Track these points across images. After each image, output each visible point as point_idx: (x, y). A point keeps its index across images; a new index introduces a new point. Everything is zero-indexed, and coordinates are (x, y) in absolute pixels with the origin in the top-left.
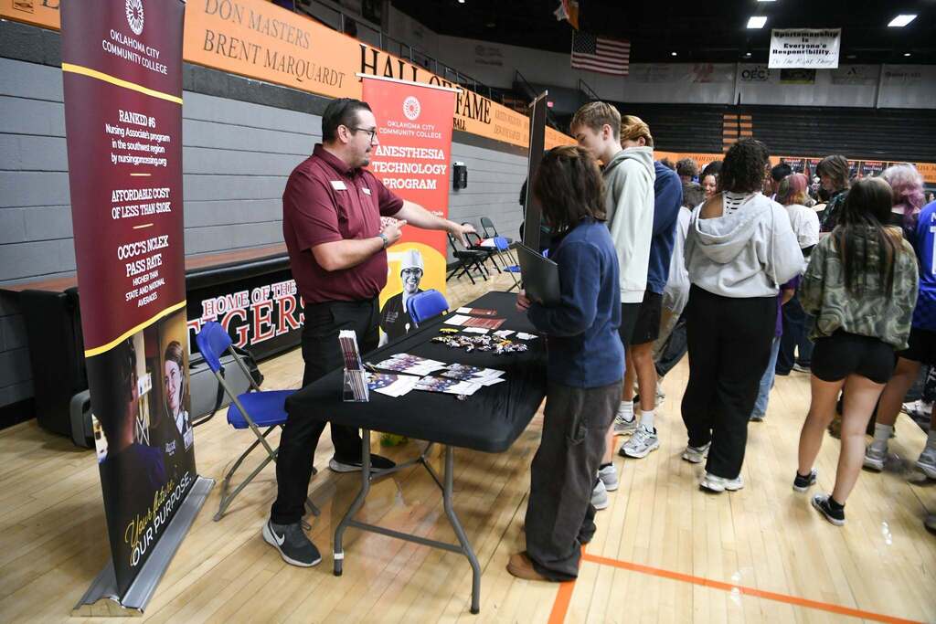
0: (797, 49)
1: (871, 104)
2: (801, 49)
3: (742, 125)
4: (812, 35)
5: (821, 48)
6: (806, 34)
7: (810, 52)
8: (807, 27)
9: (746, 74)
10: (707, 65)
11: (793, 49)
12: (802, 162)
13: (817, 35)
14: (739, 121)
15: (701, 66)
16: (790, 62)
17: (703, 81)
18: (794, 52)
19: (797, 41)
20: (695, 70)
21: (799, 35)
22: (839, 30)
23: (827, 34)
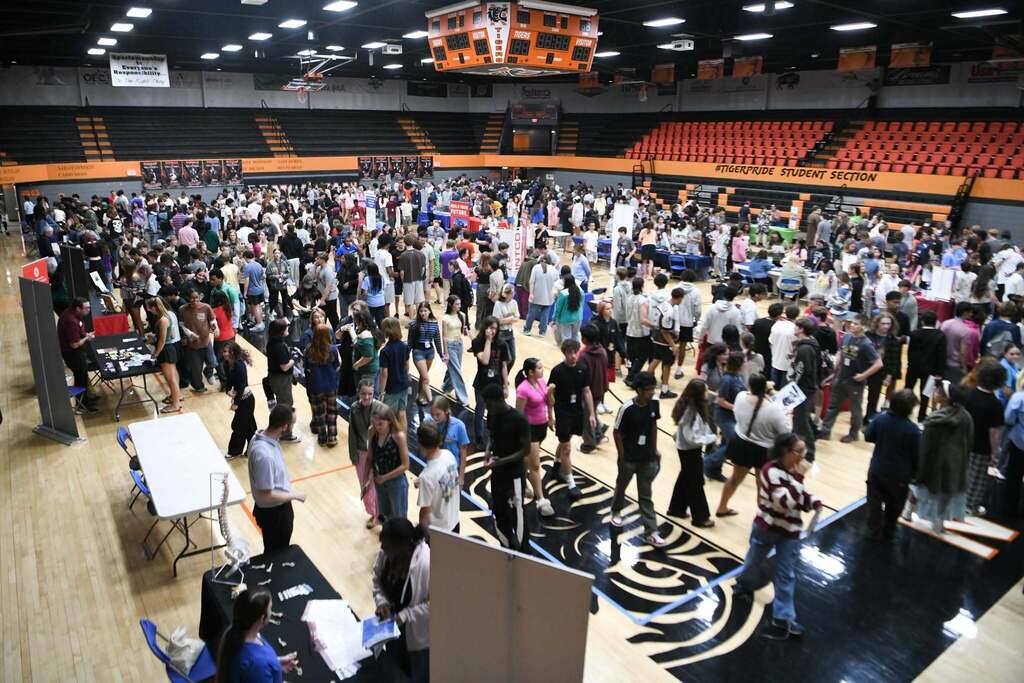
0: (134, 71)
1: (199, 105)
2: (137, 70)
3: (96, 127)
4: (143, 59)
5: (153, 70)
6: (138, 58)
7: (145, 73)
8: (139, 52)
9: (88, 78)
10: (47, 68)
11: (130, 70)
12: (158, 164)
13: (148, 59)
14: (92, 124)
15: (41, 68)
16: (130, 81)
17: (46, 84)
18: (132, 73)
19: (132, 63)
20: (36, 72)
21: (133, 58)
22: (164, 56)
23: (155, 59)
